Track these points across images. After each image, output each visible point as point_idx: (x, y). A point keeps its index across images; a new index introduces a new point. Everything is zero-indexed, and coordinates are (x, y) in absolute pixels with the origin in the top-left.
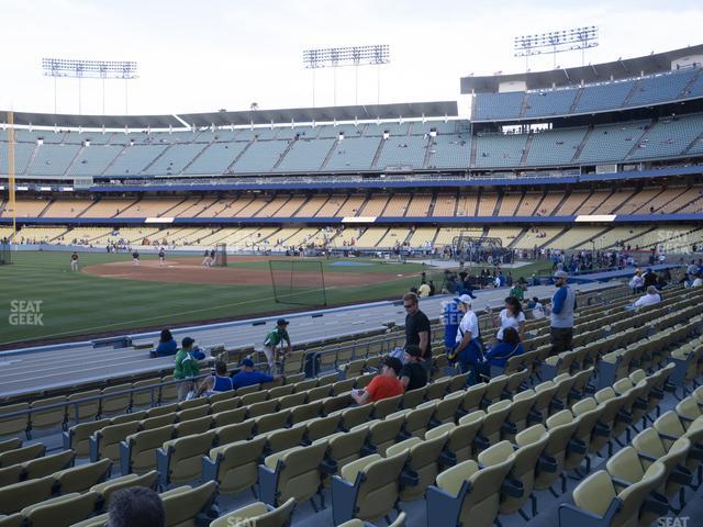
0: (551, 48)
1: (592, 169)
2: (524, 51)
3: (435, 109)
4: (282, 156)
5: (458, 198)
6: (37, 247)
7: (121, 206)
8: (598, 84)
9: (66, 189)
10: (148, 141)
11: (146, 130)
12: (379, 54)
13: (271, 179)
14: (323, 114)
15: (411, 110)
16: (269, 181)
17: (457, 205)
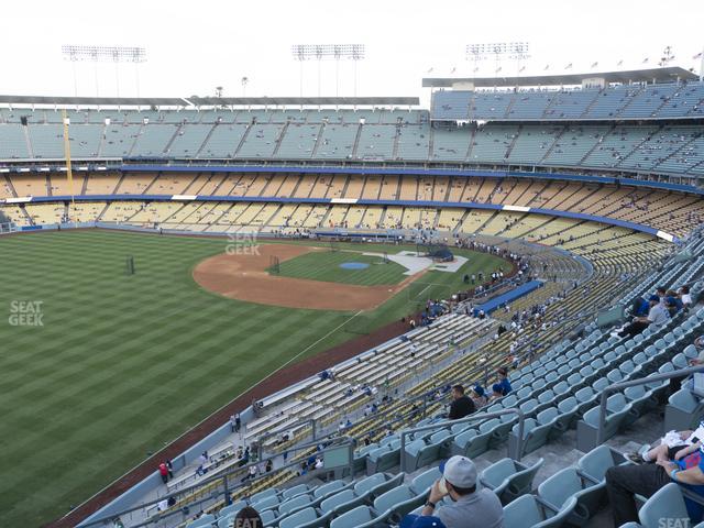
0: (495, 57)
1: (517, 168)
2: (474, 57)
4: (279, 142)
5: (418, 183)
9: (100, 168)
10: (160, 120)
12: (356, 52)
14: (310, 101)
15: (382, 101)
17: (418, 189)
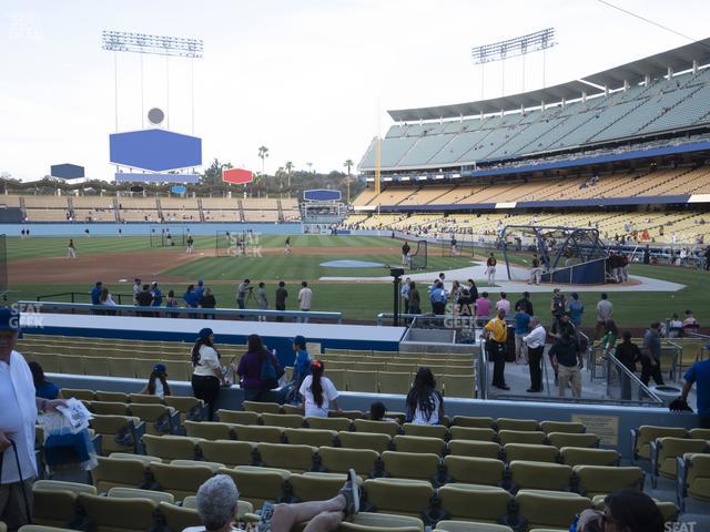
9: (455, 176)
10: (556, 115)
11: (562, 103)
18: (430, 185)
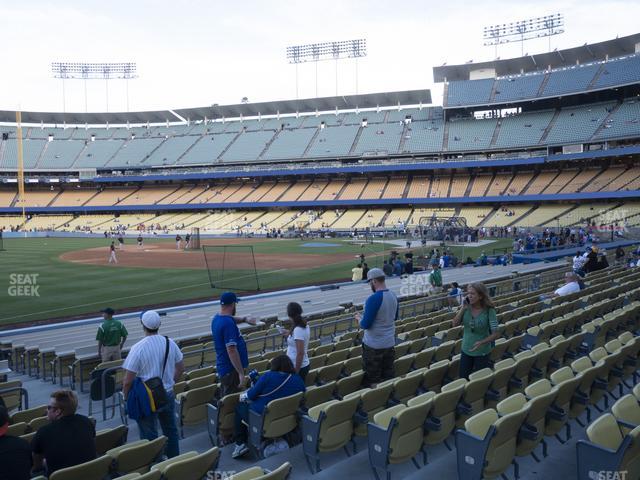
0: (519, 36)
1: (559, 149)
2: (493, 40)
3: (410, 97)
4: (268, 145)
5: (432, 180)
6: (44, 234)
7: (121, 195)
8: (564, 69)
9: (72, 180)
10: (147, 134)
11: (145, 125)
12: (357, 48)
13: (258, 166)
14: (306, 105)
15: (387, 99)
16: (255, 169)
17: (430, 187)
18: (42, 187)
